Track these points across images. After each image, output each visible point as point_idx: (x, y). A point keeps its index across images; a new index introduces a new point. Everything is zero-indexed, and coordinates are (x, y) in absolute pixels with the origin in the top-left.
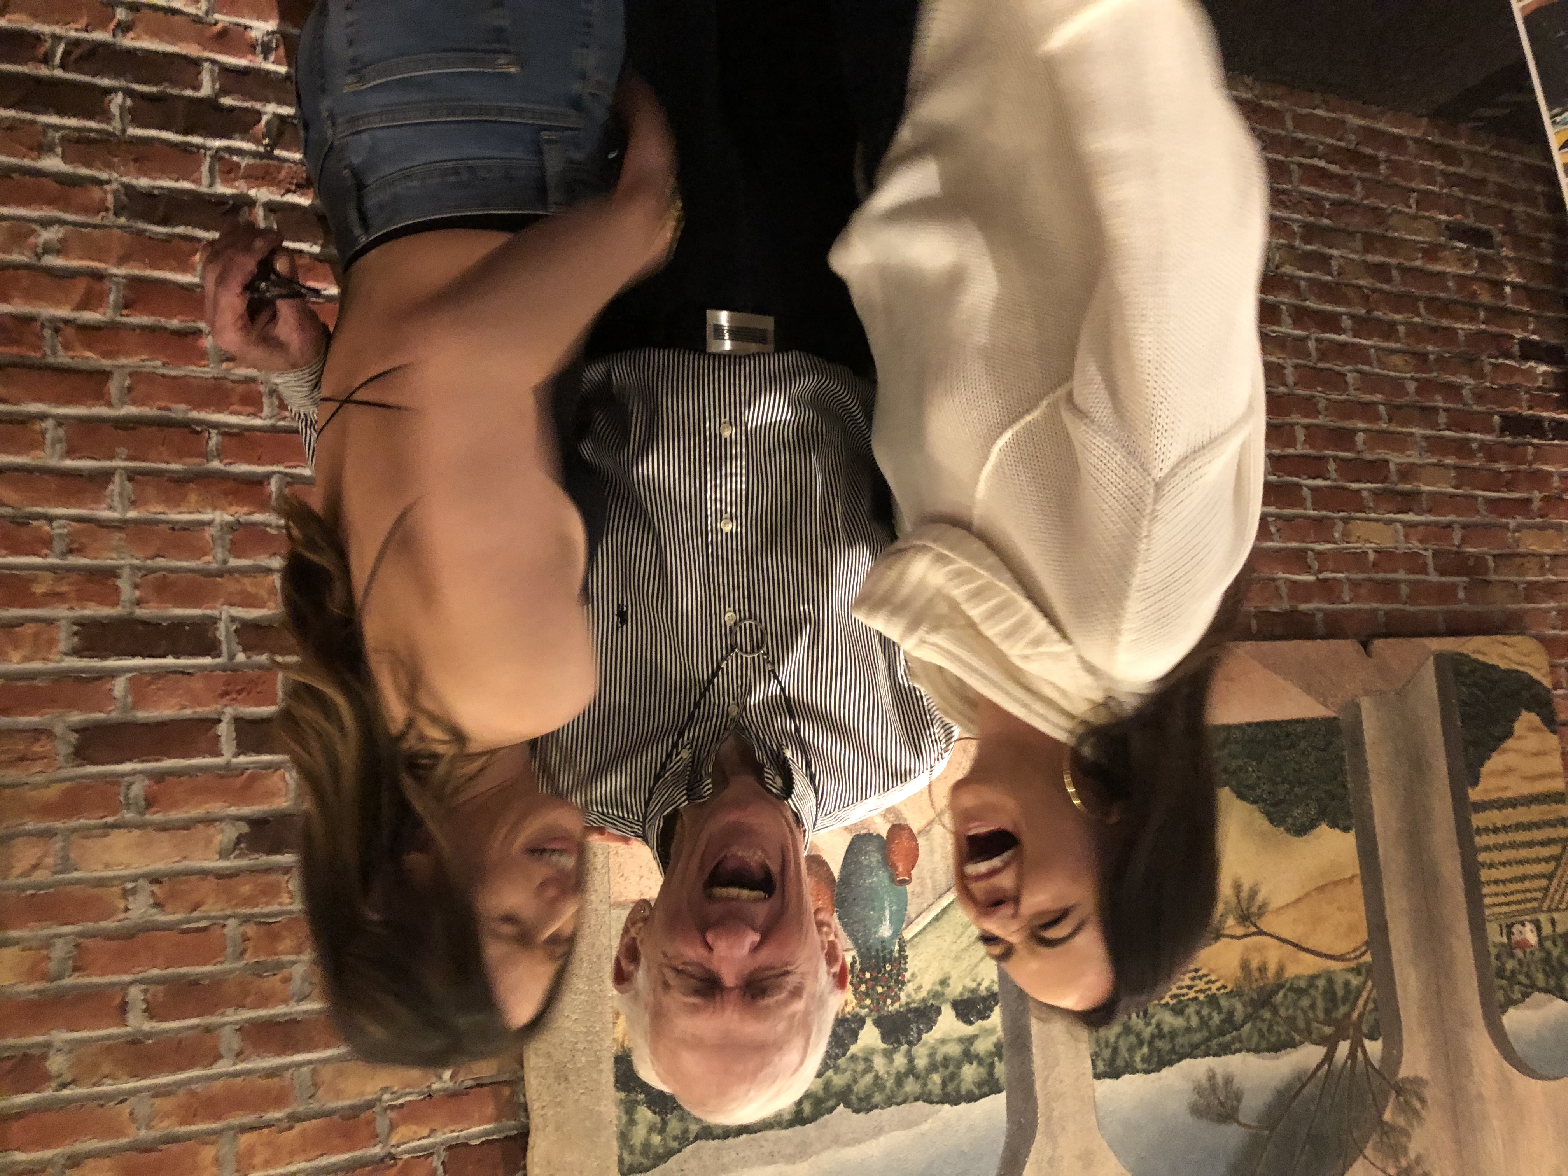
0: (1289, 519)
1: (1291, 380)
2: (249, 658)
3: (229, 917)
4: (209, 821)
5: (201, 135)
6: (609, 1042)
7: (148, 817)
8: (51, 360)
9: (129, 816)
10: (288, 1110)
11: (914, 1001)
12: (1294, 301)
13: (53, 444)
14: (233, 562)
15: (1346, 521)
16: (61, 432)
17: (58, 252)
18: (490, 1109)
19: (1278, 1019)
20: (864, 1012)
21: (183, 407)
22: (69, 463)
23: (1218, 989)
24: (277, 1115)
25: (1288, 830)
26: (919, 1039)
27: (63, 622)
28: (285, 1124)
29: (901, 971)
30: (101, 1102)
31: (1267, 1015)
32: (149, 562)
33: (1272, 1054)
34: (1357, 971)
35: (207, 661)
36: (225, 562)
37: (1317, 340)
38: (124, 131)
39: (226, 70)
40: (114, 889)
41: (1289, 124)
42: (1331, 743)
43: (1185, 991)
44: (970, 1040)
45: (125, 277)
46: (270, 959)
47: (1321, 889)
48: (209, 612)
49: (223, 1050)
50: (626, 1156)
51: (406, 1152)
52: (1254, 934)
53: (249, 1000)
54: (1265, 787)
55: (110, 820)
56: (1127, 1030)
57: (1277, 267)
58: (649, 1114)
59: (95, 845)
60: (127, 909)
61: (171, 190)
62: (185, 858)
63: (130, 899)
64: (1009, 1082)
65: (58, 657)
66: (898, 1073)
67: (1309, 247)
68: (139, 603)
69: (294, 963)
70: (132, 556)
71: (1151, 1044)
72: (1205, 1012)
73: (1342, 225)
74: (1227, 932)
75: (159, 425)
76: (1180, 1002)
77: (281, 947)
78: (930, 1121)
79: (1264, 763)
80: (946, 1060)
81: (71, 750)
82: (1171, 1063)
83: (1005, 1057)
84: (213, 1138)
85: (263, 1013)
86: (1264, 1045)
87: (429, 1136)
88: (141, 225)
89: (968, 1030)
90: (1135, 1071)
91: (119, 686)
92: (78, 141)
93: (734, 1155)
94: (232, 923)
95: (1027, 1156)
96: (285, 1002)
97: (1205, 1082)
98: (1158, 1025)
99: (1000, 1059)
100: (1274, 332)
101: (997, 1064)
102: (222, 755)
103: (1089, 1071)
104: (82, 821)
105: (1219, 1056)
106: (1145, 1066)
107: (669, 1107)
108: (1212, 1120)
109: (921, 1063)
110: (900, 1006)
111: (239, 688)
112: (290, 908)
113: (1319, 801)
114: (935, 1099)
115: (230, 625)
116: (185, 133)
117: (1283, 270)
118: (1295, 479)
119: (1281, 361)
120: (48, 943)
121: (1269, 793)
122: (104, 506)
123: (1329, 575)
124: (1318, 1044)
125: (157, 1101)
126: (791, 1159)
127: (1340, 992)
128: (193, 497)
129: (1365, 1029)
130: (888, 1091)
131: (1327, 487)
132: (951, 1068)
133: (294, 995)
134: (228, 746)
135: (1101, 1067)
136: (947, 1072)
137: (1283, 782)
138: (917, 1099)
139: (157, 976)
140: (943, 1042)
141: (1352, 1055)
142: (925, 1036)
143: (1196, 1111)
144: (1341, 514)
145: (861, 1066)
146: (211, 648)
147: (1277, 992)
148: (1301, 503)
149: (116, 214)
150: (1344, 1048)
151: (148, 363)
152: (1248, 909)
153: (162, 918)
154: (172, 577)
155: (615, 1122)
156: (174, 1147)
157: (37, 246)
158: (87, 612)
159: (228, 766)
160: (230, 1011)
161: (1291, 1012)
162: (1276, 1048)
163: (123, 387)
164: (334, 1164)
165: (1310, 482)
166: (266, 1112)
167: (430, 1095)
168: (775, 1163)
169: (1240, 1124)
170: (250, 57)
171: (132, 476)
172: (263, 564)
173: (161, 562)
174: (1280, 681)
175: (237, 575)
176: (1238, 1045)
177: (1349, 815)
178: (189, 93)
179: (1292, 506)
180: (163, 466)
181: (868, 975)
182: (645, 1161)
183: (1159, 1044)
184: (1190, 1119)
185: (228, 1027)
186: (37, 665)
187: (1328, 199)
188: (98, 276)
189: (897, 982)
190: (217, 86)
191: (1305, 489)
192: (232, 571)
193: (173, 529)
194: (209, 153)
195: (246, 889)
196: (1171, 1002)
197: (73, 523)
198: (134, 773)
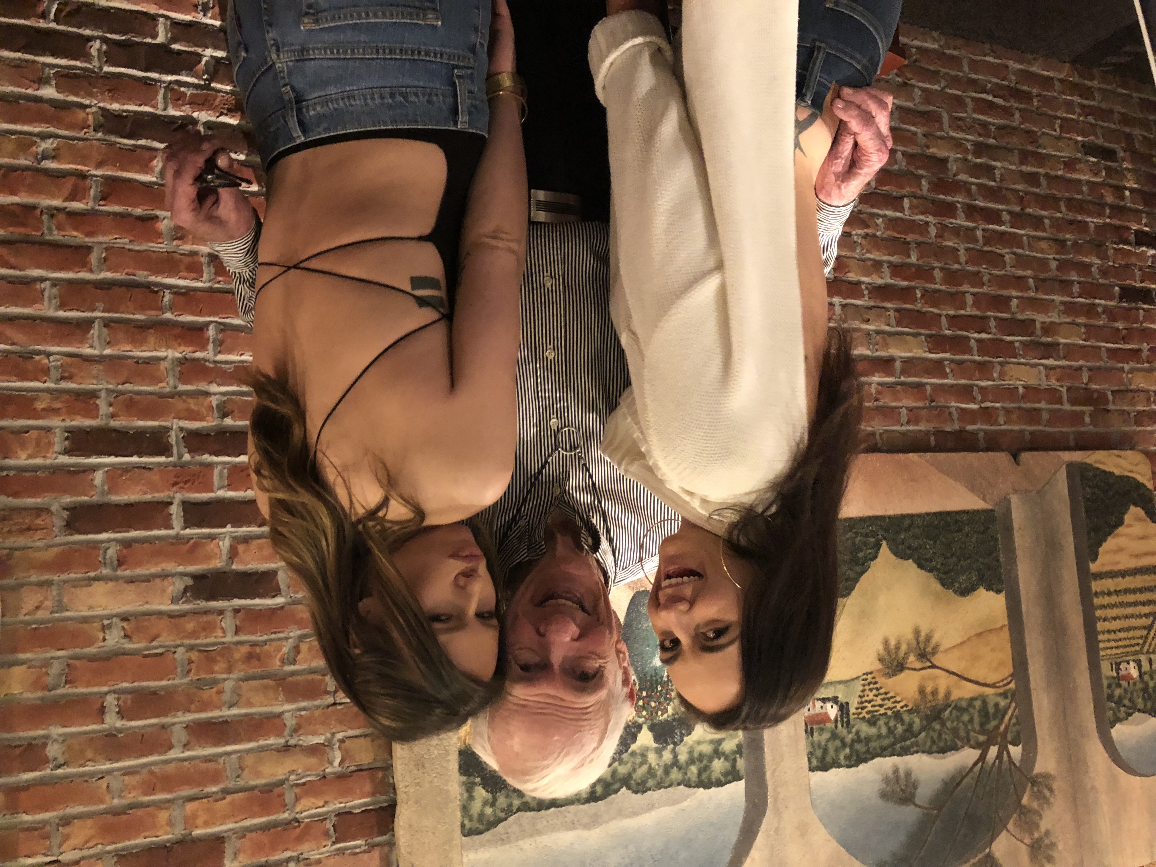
0: (961, 363)
1: (963, 259)
2: (193, 457)
3: (178, 646)
4: (164, 576)
5: (157, 72)
6: (454, 740)
7: (119, 573)
8: (48, 238)
9: (105, 571)
10: (221, 786)
11: (678, 713)
12: (967, 201)
13: (50, 299)
14: (182, 387)
15: (1001, 364)
16: (55, 291)
17: (54, 158)
18: (368, 787)
19: (946, 730)
20: (641, 720)
21: (145, 273)
22: (61, 314)
23: (902, 707)
24: (214, 789)
25: (955, 592)
26: (682, 741)
27: (57, 430)
28: (220, 796)
29: (669, 691)
30: (86, 778)
31: (937, 726)
32: (120, 387)
33: (941, 755)
34: (1004, 695)
35: (162, 459)
36: (176, 387)
37: (983, 230)
38: (101, 68)
39: (176, 24)
40: (95, 624)
41: (966, 68)
42: (988, 528)
43: (877, 708)
44: (717, 744)
45: (101, 177)
46: (208, 677)
47: (979, 635)
48: (164, 424)
49: (174, 741)
50: (466, 822)
51: (307, 817)
52: (929, 667)
53: (193, 707)
54: (938, 560)
55: (92, 574)
56: (834, 736)
57: (955, 175)
58: (483, 792)
59: (82, 593)
60: (104, 639)
61: (135, 112)
62: (147, 603)
63: (107, 632)
64: (746, 772)
65: (54, 455)
66: (666, 765)
67: (978, 160)
68: (113, 416)
69: (225, 680)
70: (107, 382)
71: (851, 746)
72: (892, 724)
73: (1004, 144)
74: (908, 666)
75: (126, 286)
76: (874, 716)
77: (216, 668)
78: (688, 800)
79: (938, 542)
80: (701, 756)
81: (65, 523)
82: (866, 761)
83: (744, 755)
84: (167, 805)
85: (203, 715)
86: (935, 748)
87: (323, 806)
88: (113, 138)
89: (717, 736)
90: (839, 766)
91: (99, 477)
92: (66, 76)
93: (545, 823)
94: (181, 650)
95: (760, 827)
96: (219, 708)
97: (890, 774)
98: (857, 733)
99: (741, 757)
100: (951, 223)
101: (738, 759)
102: (173, 528)
103: (806, 765)
104: (72, 576)
105: (902, 756)
106: (847, 763)
107: (498, 787)
108: (896, 802)
109: (683, 758)
110: (668, 716)
111: (186, 479)
112: (223, 640)
113: (979, 570)
114: (693, 785)
115: (179, 433)
116: (146, 71)
117: (959, 177)
118: (965, 333)
119: (956, 245)
120: (47, 663)
121: (942, 564)
122: (88, 345)
123: (989, 404)
124: (973, 748)
125: (126, 778)
126: (587, 827)
127: (991, 710)
128: (152, 340)
129: (1009, 738)
130: (658, 778)
131: (989, 340)
132: (705, 762)
133: (225, 703)
134: (177, 522)
135: (815, 763)
136: (702, 765)
137: (952, 556)
138: (679, 784)
139: (126, 688)
140: (699, 743)
141: (999, 756)
142: (685, 739)
143: (884, 795)
144: (999, 359)
145: (639, 760)
146: (165, 450)
147: (946, 710)
148: (969, 351)
149: (95, 130)
150: (993, 751)
151: (118, 240)
152: (924, 649)
153: (129, 646)
154: (138, 397)
155: (459, 798)
156: (140, 812)
157: (37, 153)
158: (74, 423)
159: (177, 537)
160: (180, 713)
161: (955, 723)
162: (943, 751)
163: (99, 260)
164: (255, 825)
165: (976, 335)
166: (206, 786)
167: (324, 777)
168: (575, 828)
169: (916, 805)
170: (193, 14)
171: (107, 323)
172: (203, 389)
173: (128, 387)
174: (951, 481)
175: (184, 397)
176: (915, 749)
177: (1000, 580)
178: (149, 40)
179: (964, 353)
180: (131, 316)
181: (644, 694)
182: (481, 827)
183: (857, 746)
184: (881, 802)
185: (178, 727)
186: (38, 461)
187: (993, 124)
188: (83, 176)
189: (666, 699)
190: (169, 35)
191: (973, 341)
192: (180, 394)
193: (137, 362)
194: (163, 85)
195: (190, 626)
196: (867, 716)
197: (64, 358)
198: (109, 541)
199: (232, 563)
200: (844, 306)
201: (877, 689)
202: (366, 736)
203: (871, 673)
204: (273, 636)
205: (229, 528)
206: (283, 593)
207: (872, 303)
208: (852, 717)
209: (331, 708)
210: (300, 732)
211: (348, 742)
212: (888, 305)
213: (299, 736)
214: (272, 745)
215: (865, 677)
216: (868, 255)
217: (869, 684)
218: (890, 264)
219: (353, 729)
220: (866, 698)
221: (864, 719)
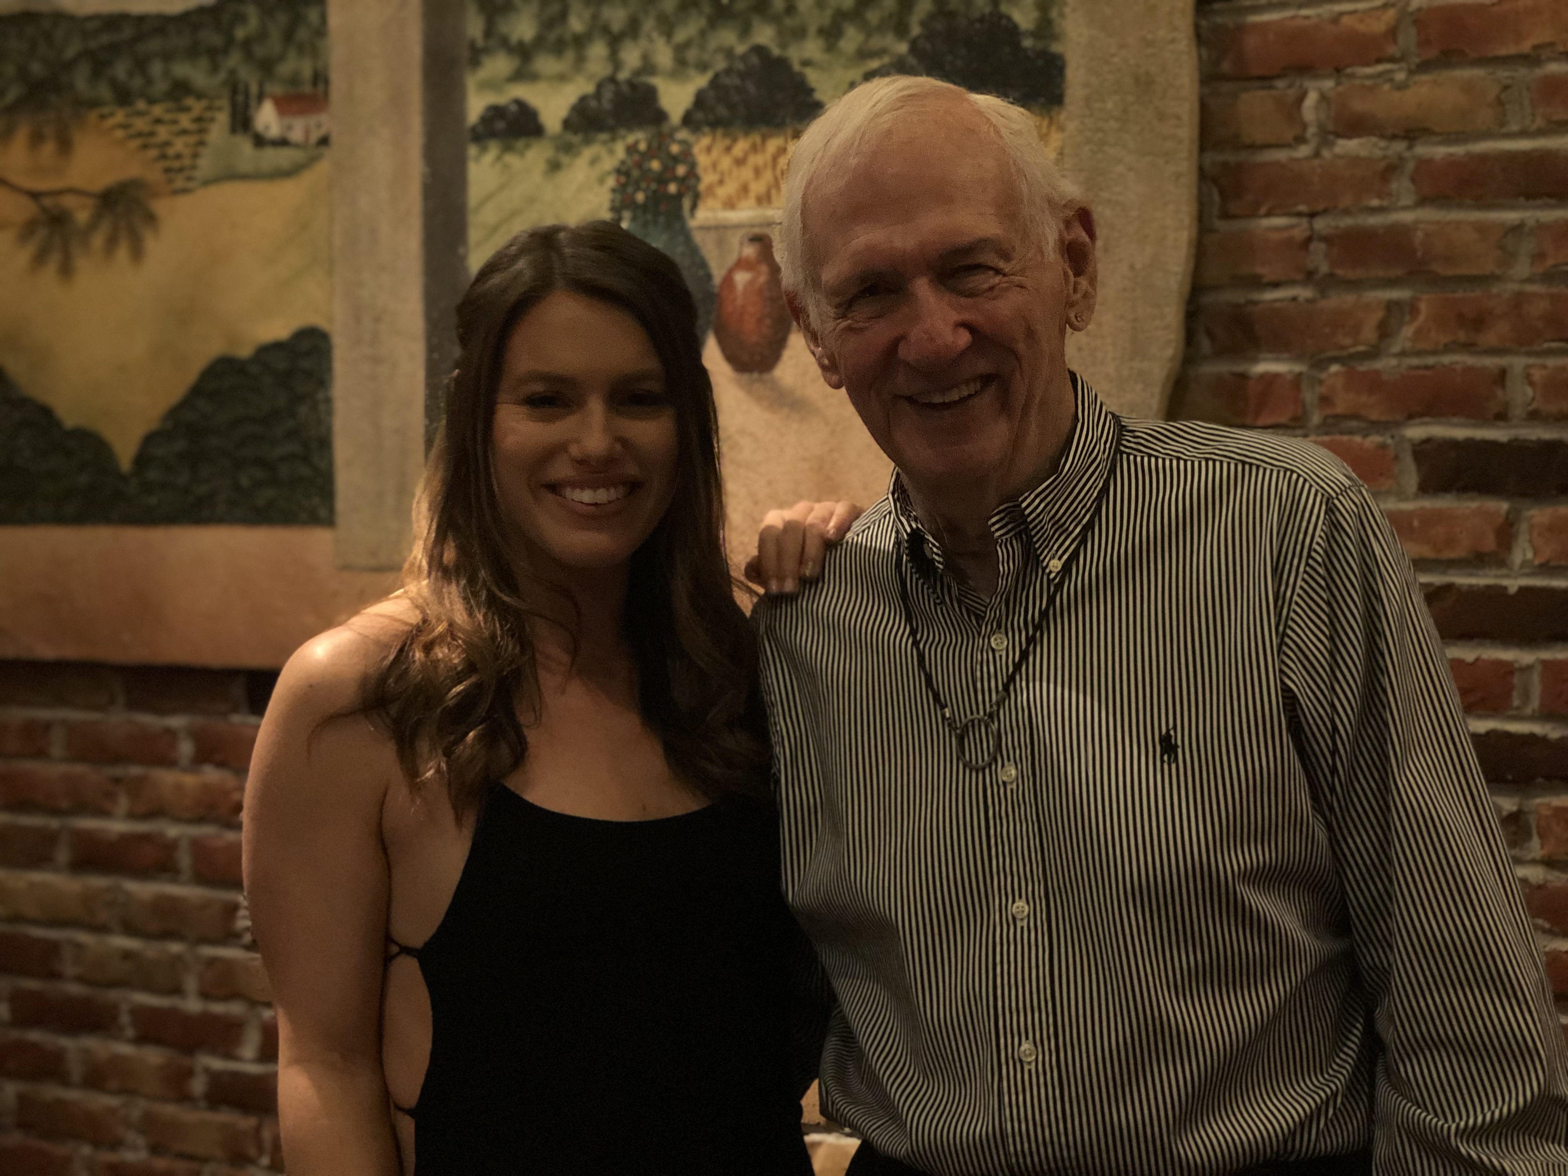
6: (1071, 126)
10: (1539, 72)
11: (605, 143)
18: (1251, 42)
19: (18, 59)
20: (683, 134)
23: (112, 115)
24: (1555, 67)
26: (600, 86)
28: (1543, 53)
29: (620, 189)
31: (36, 67)
44: (521, 75)
46: (1562, 289)
52: (44, 194)
56: (267, 67)
66: (635, 39)
69: (1530, 280)
71: (230, 41)
72: (137, 82)
74: (92, 202)
76: (177, 100)
77: (1545, 305)
80: (558, 48)
83: (466, 44)
86: (46, 25)
87: (1342, 14)
89: (522, 91)
96: (1541, 227)
98: (215, 68)
99: (473, 42)
101: (479, 36)
103: (332, 14)
105: (119, 13)
106: (242, 8)
109: (598, 50)
110: (625, 137)
112: (1531, 361)
132: (552, 36)
133: (1529, 234)
135: (313, 15)
136: (558, 31)
140: (562, 78)
142: (589, 88)
145: (692, 54)
147: (16, 101)
152: (52, 234)
155: (1067, 10)
162: (27, 17)
167: (1338, 70)
172: (1557, 874)
176: (88, 24)
183: (215, 39)
189: (627, 174)
196: (190, 101)
199: (1508, 513)
200: (177, 990)
201: (164, 157)
202: (1254, 147)
203: (176, 192)
204: (1431, 361)
205: (1513, 585)
206: (1407, 446)
207: (114, 995)
208: (224, 103)
209: (1320, 207)
210: (1383, 164)
211: (1289, 135)
212: (75, 989)
213: (1385, 157)
214: (1440, 143)
215: (191, 185)
216: (113, 1101)
217: (181, 170)
218: (64, 1080)
219: (1277, 164)
220: (192, 139)
221: (199, 96)
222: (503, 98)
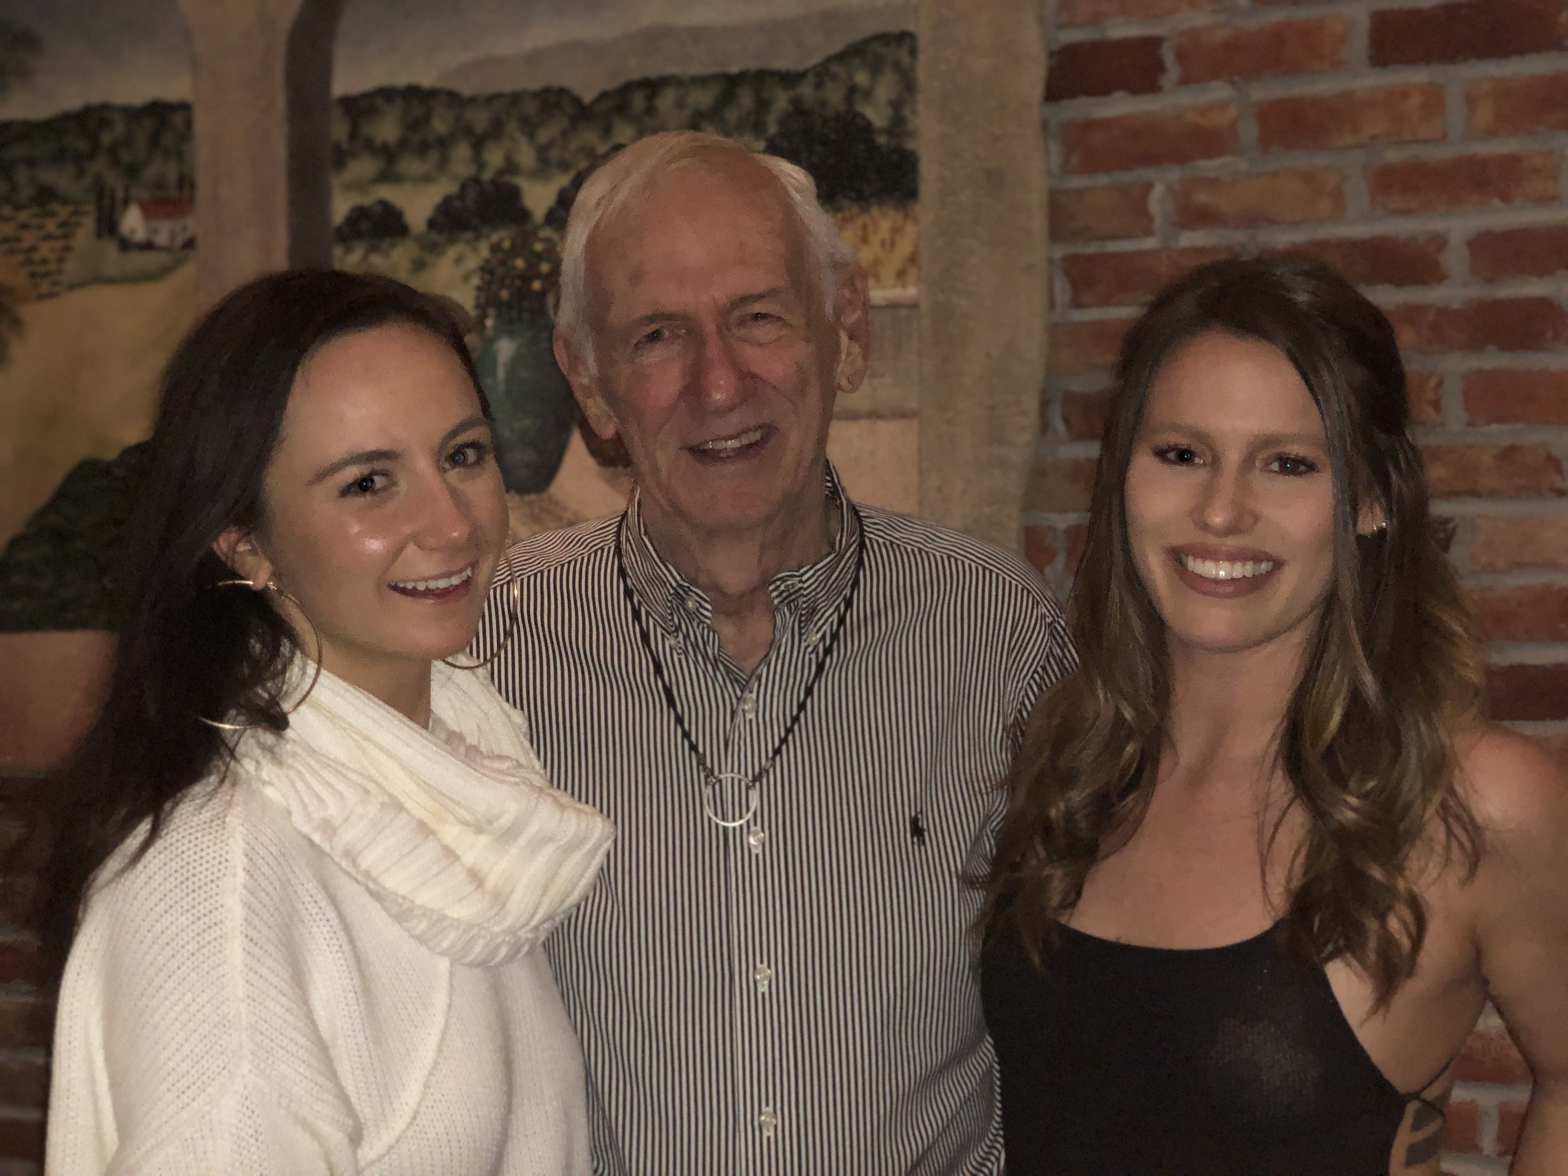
4: (1489, 572)
6: (926, 219)
10: (1376, 161)
11: (468, 242)
18: (1099, 138)
20: (546, 232)
26: (463, 187)
28: (1381, 143)
29: (485, 288)
44: (386, 176)
49: (1465, 252)
50: (906, 59)
51: (1216, 89)
53: (1432, 317)
56: (132, 172)
58: (871, 116)
66: (498, 140)
71: (96, 146)
76: (42, 206)
78: (454, 66)
80: (423, 150)
82: (67, 117)
83: (331, 147)
89: (387, 193)
90: (125, 109)
93: (749, 46)
98: (81, 173)
99: (338, 145)
101: (344, 139)
103: (197, 116)
106: (108, 115)
109: (462, 152)
110: (489, 236)
114: (443, 96)
130: (515, 115)
132: (416, 139)
135: (178, 119)
136: (422, 133)
140: (427, 179)
142: (453, 189)
143: (32, 42)
145: (554, 155)
153: (1549, 435)
155: (920, 107)
181: (537, 285)
182: (879, 49)
189: (491, 272)
196: (55, 207)
201: (29, 262)
203: (41, 297)
208: (90, 208)
211: (1136, 227)
213: (1228, 247)
214: (1282, 230)
215: (55, 289)
217: (46, 275)
219: (1126, 255)
220: (59, 244)
221: (65, 201)
222: (367, 200)
